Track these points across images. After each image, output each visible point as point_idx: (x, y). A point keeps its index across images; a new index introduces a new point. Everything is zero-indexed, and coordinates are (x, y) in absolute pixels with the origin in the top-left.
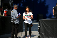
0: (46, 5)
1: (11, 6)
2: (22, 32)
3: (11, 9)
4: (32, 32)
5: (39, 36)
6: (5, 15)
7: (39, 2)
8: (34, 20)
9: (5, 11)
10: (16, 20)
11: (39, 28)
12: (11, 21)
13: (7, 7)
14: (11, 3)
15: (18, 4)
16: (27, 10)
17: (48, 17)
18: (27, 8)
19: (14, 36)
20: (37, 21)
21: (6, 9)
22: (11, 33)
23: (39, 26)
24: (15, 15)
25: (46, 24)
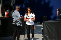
0: (50, 6)
1: (13, 7)
2: (24, 34)
3: (13, 10)
4: (35, 34)
5: (43, 39)
6: (7, 17)
7: (42, 3)
8: (38, 22)
9: (6, 13)
10: (19, 22)
11: (43, 30)
12: (13, 23)
13: (8, 8)
14: (13, 4)
15: (21, 5)
16: (29, 11)
17: (52, 19)
18: (29, 9)
19: (16, 38)
20: (41, 23)
21: (8, 11)
22: (13, 36)
23: (43, 28)
24: (17, 16)
25: (51, 27)
